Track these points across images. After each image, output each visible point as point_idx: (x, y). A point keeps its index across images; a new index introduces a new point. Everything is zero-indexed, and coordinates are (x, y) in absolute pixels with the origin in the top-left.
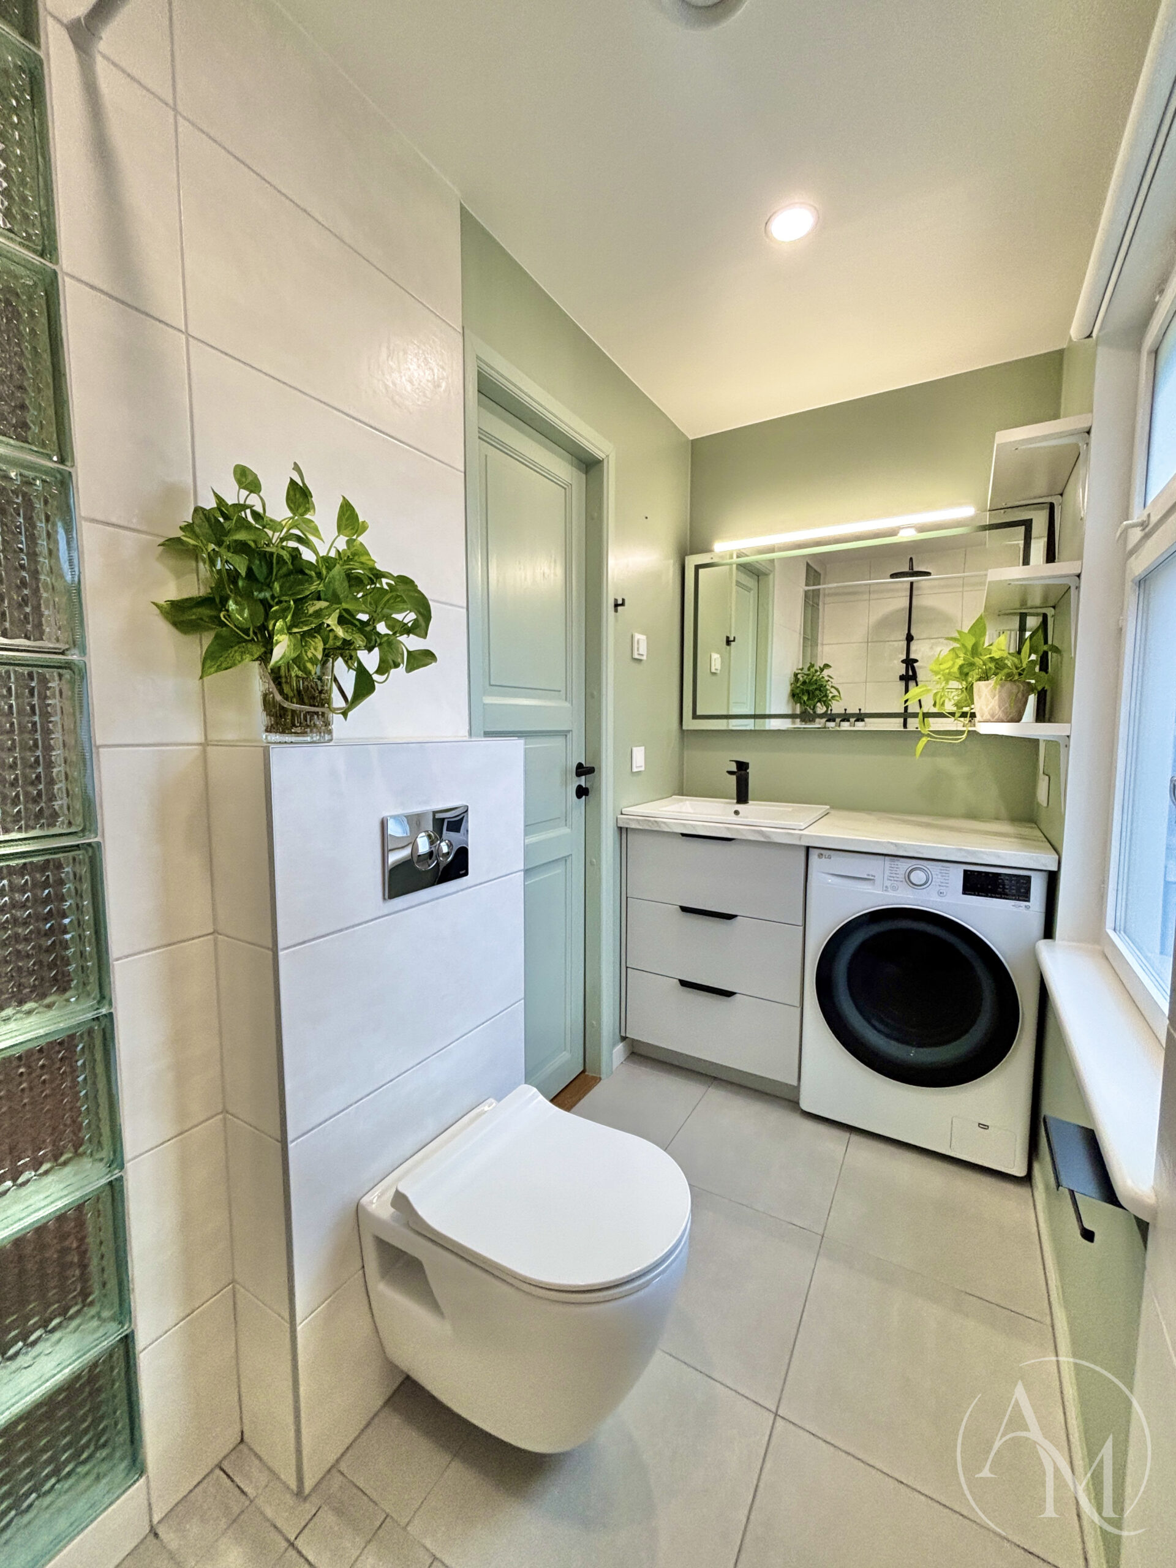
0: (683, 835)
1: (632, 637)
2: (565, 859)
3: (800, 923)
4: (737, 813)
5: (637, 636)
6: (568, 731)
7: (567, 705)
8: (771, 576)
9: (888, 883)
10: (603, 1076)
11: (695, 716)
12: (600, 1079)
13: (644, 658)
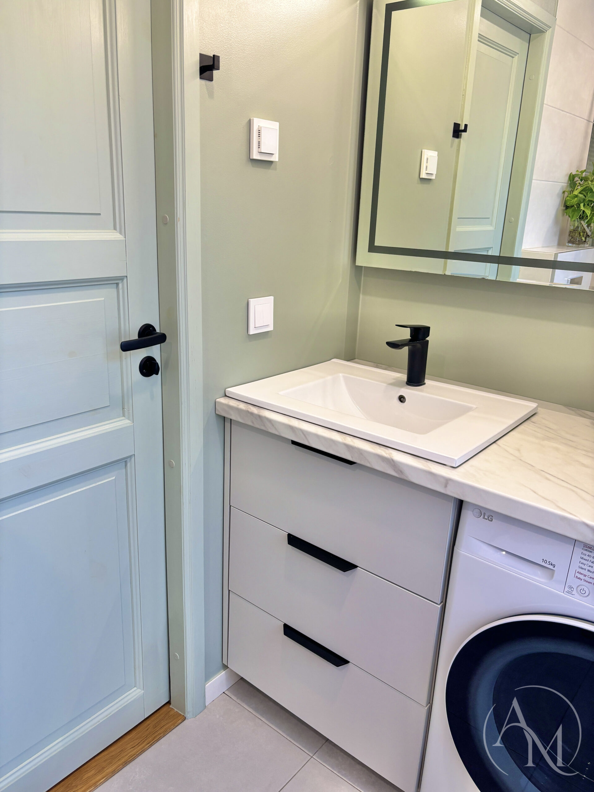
0: (294, 443)
1: (250, 124)
2: (125, 461)
3: (438, 599)
4: (402, 399)
5: (257, 123)
6: (121, 278)
7: (116, 236)
8: (548, 34)
9: (572, 581)
10: (188, 715)
11: (373, 248)
12: (185, 719)
13: (275, 158)
